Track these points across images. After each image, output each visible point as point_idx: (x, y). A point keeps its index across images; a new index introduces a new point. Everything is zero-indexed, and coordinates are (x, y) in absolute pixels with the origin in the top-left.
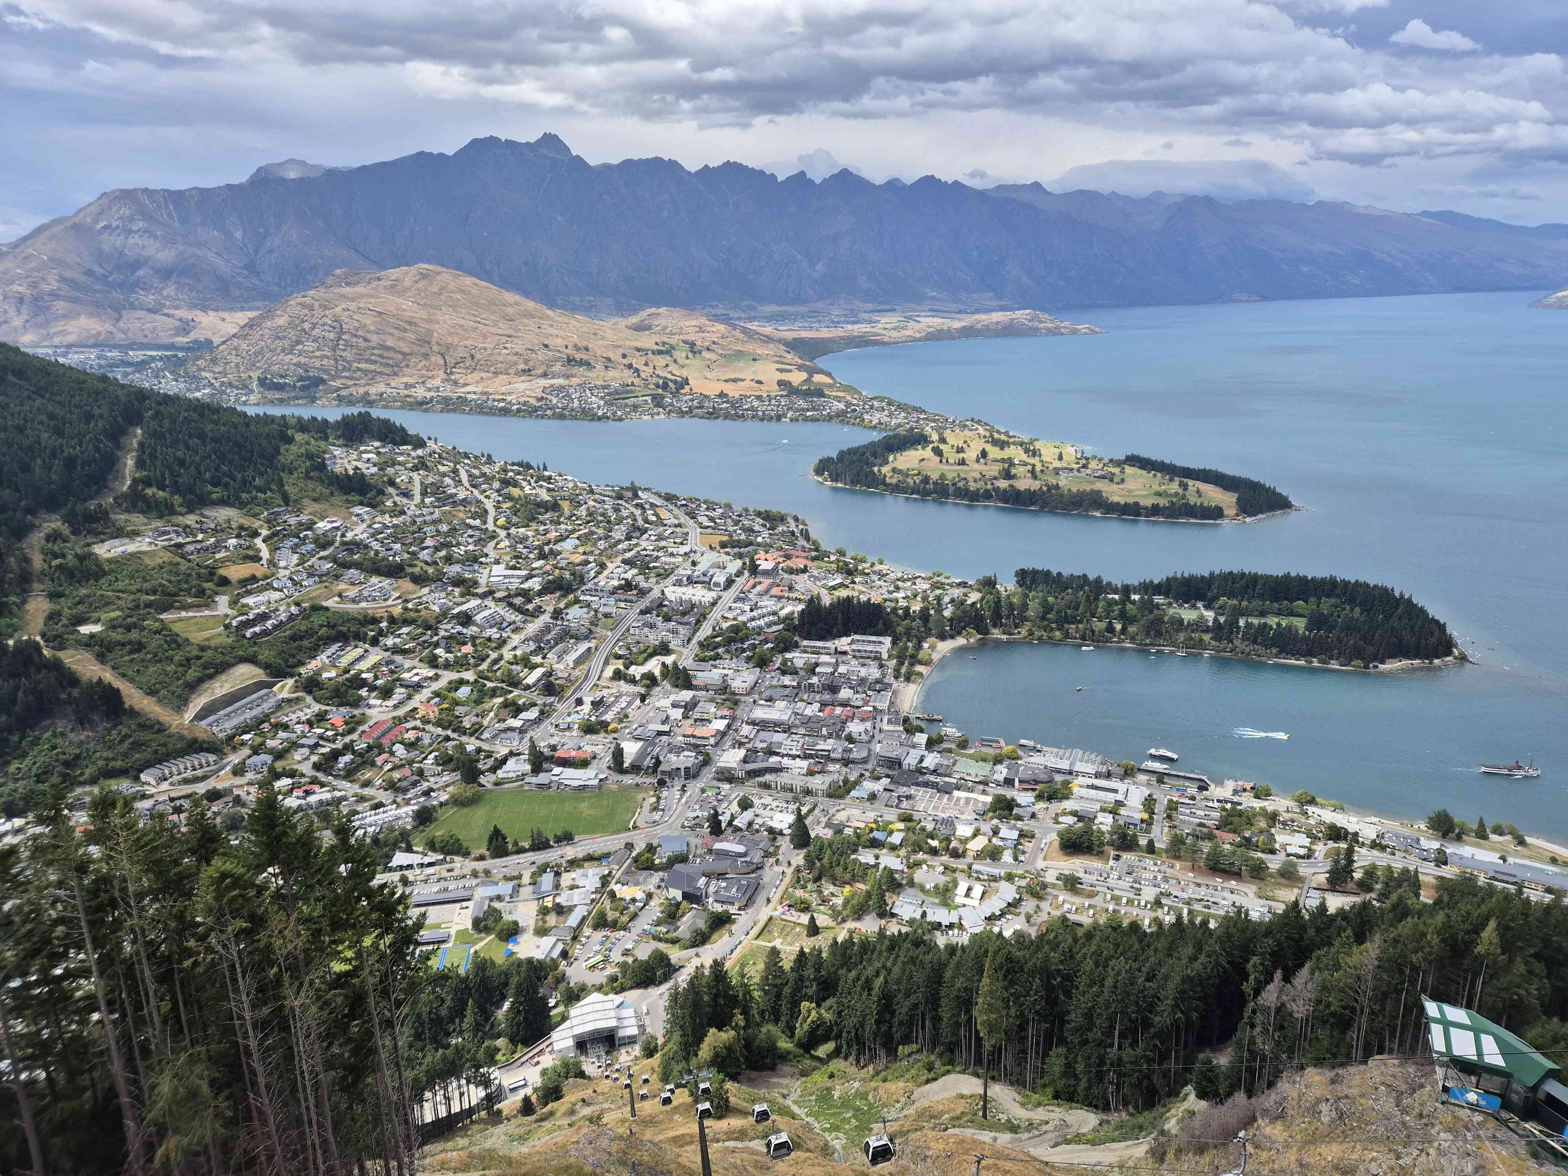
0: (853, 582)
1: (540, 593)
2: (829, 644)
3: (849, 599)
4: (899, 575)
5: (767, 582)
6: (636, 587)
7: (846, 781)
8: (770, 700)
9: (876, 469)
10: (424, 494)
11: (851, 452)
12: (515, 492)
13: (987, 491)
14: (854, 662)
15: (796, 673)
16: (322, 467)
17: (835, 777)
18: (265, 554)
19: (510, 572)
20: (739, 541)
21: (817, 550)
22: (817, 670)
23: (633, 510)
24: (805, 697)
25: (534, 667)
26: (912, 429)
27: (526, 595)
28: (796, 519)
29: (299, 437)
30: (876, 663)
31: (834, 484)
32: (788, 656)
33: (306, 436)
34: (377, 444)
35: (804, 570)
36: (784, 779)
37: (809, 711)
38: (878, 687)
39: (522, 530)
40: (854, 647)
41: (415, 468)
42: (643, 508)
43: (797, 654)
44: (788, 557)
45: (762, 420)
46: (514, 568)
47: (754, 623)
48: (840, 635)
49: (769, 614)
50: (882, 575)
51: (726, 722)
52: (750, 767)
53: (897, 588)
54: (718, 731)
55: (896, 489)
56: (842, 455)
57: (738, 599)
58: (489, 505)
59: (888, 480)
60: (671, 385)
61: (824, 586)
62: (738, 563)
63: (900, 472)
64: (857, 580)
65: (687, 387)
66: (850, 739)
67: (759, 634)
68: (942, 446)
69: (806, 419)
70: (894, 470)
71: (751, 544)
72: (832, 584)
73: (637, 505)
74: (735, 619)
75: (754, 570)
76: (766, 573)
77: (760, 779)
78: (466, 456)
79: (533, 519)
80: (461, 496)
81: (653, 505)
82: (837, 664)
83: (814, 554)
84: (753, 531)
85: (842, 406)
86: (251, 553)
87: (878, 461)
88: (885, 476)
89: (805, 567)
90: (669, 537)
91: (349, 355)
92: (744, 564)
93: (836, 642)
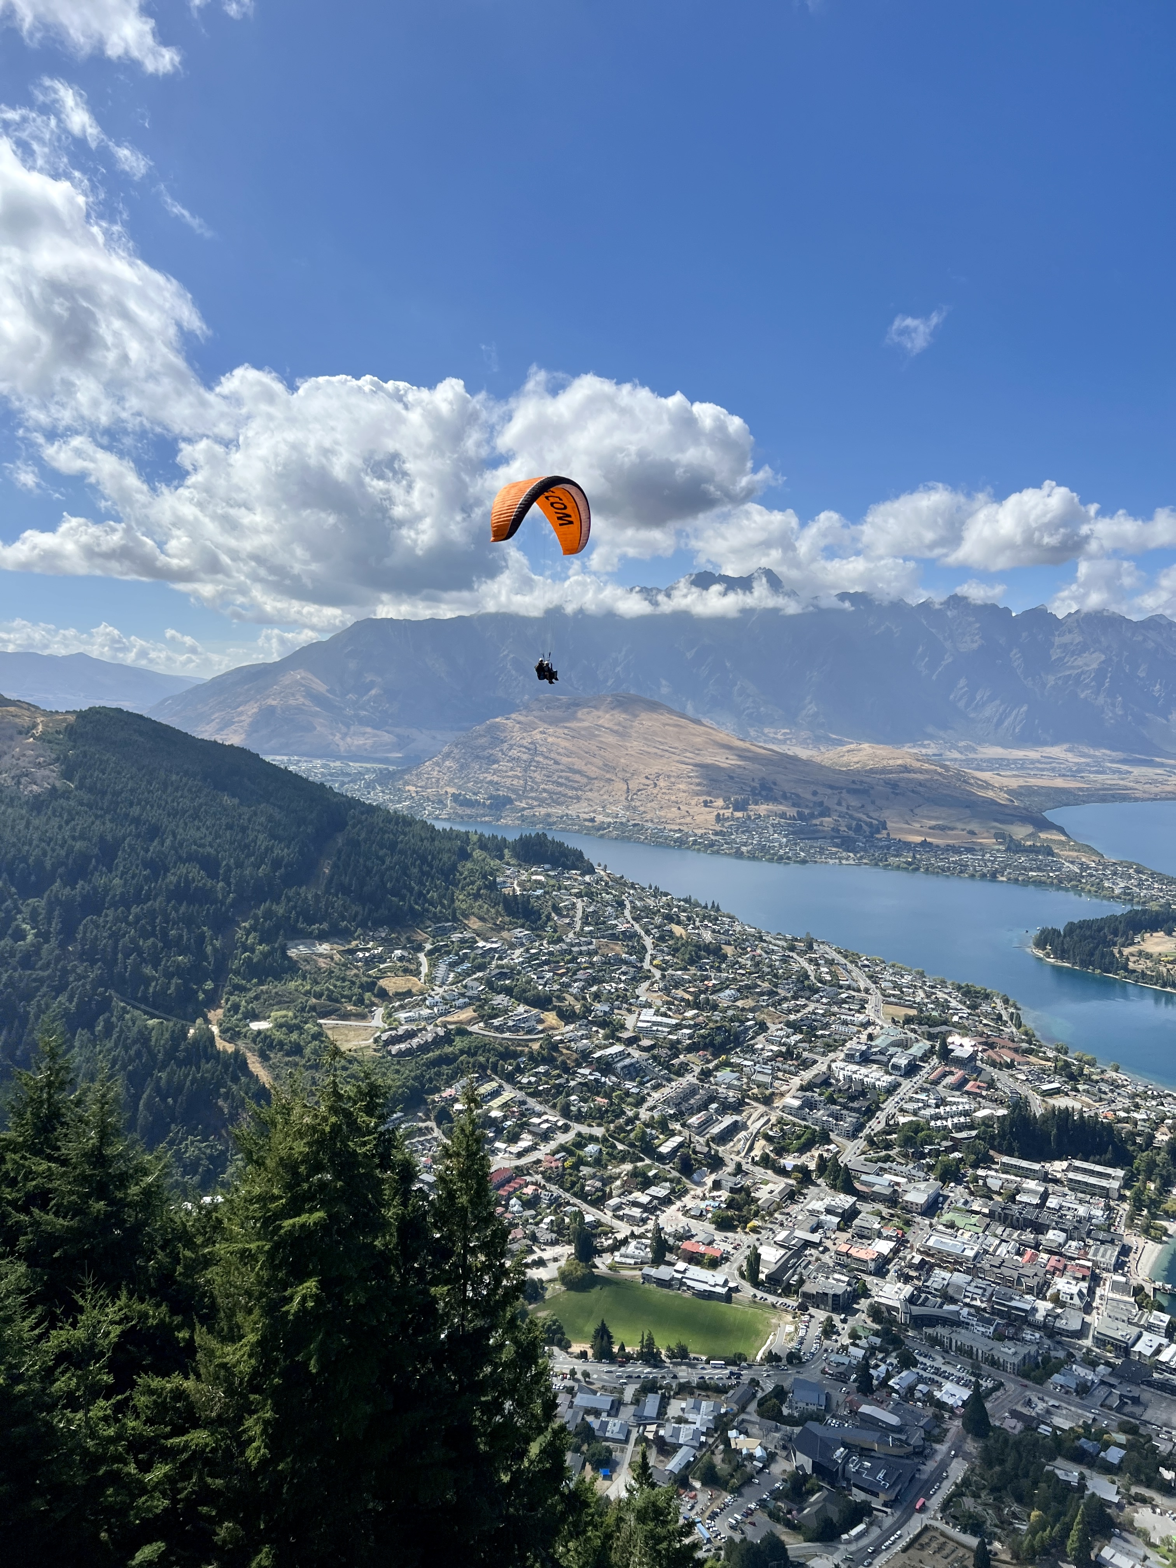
0: (1077, 1091)
1: (690, 1049)
2: (1036, 1166)
3: (1066, 1113)
4: (1141, 1089)
5: (959, 1073)
6: (799, 1056)
7: (1047, 1359)
8: (951, 1225)
9: (1116, 950)
10: (586, 923)
11: (1084, 925)
12: (678, 930)
14: (1071, 1196)
15: (991, 1199)
16: (493, 886)
17: (1033, 1349)
18: (424, 969)
19: (659, 1019)
20: (928, 1018)
21: (1030, 1043)
22: (1018, 1198)
23: (805, 965)
24: (999, 1231)
25: (672, 1133)
26: (1168, 904)
27: (675, 1048)
28: (1006, 1001)
29: (477, 854)
30: (1102, 1202)
31: (1060, 963)
32: (981, 1172)
33: (484, 854)
34: (547, 866)
35: (1010, 1066)
36: (961, 1337)
37: (1002, 1250)
38: (1102, 1235)
39: (679, 973)
40: (1071, 1175)
41: (579, 895)
42: (818, 965)
43: (992, 1173)
44: (992, 1046)
45: (972, 876)
46: (665, 1015)
47: (939, 1123)
48: (1051, 1158)
49: (960, 1114)
50: (1115, 1086)
51: (892, 1244)
52: (916, 1310)
53: (1137, 1107)
54: (880, 1255)
55: (1142, 979)
56: (1071, 928)
57: (923, 1090)
58: (648, 942)
59: (1131, 965)
60: (864, 827)
61: (1035, 1089)
62: (927, 1044)
63: (1149, 956)
64: (1081, 1087)
65: (885, 832)
66: (1056, 1300)
67: (945, 1138)
69: (1028, 881)
70: (1140, 953)
71: (945, 1023)
72: (1045, 1087)
73: (810, 961)
74: (915, 1113)
75: (945, 1054)
76: (960, 1062)
77: (930, 1331)
78: (633, 886)
79: (692, 962)
80: (622, 927)
81: (831, 963)
82: (1045, 1196)
83: (1025, 1045)
84: (949, 1008)
85: (1075, 869)
86: (413, 967)
87: (1120, 940)
88: (1128, 959)
89: (1012, 1061)
90: (844, 1001)
91: (538, 776)
92: (933, 1047)
93: (1048, 1165)
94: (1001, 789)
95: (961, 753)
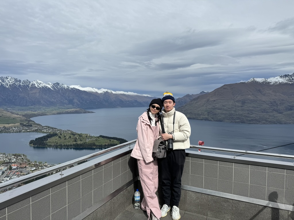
0: (39, 169)
4: (50, 165)
5: (14, 171)
9: (45, 142)
11: (39, 138)
13: (71, 145)
20: (7, 162)
21: (29, 162)
26: (54, 132)
28: (24, 155)
31: (34, 146)
35: (26, 167)
44: (21, 164)
45: (15, 132)
50: (46, 166)
55: (50, 146)
56: (36, 139)
62: (6, 168)
64: (39, 168)
68: (61, 136)
69: (28, 132)
70: (50, 142)
71: (10, 162)
72: (33, 169)
75: (11, 168)
76: (15, 169)
84: (11, 159)
85: (36, 128)
87: (45, 140)
88: (47, 143)
89: (26, 166)
92: (8, 168)
94: (21, 115)
95: (12, 108)
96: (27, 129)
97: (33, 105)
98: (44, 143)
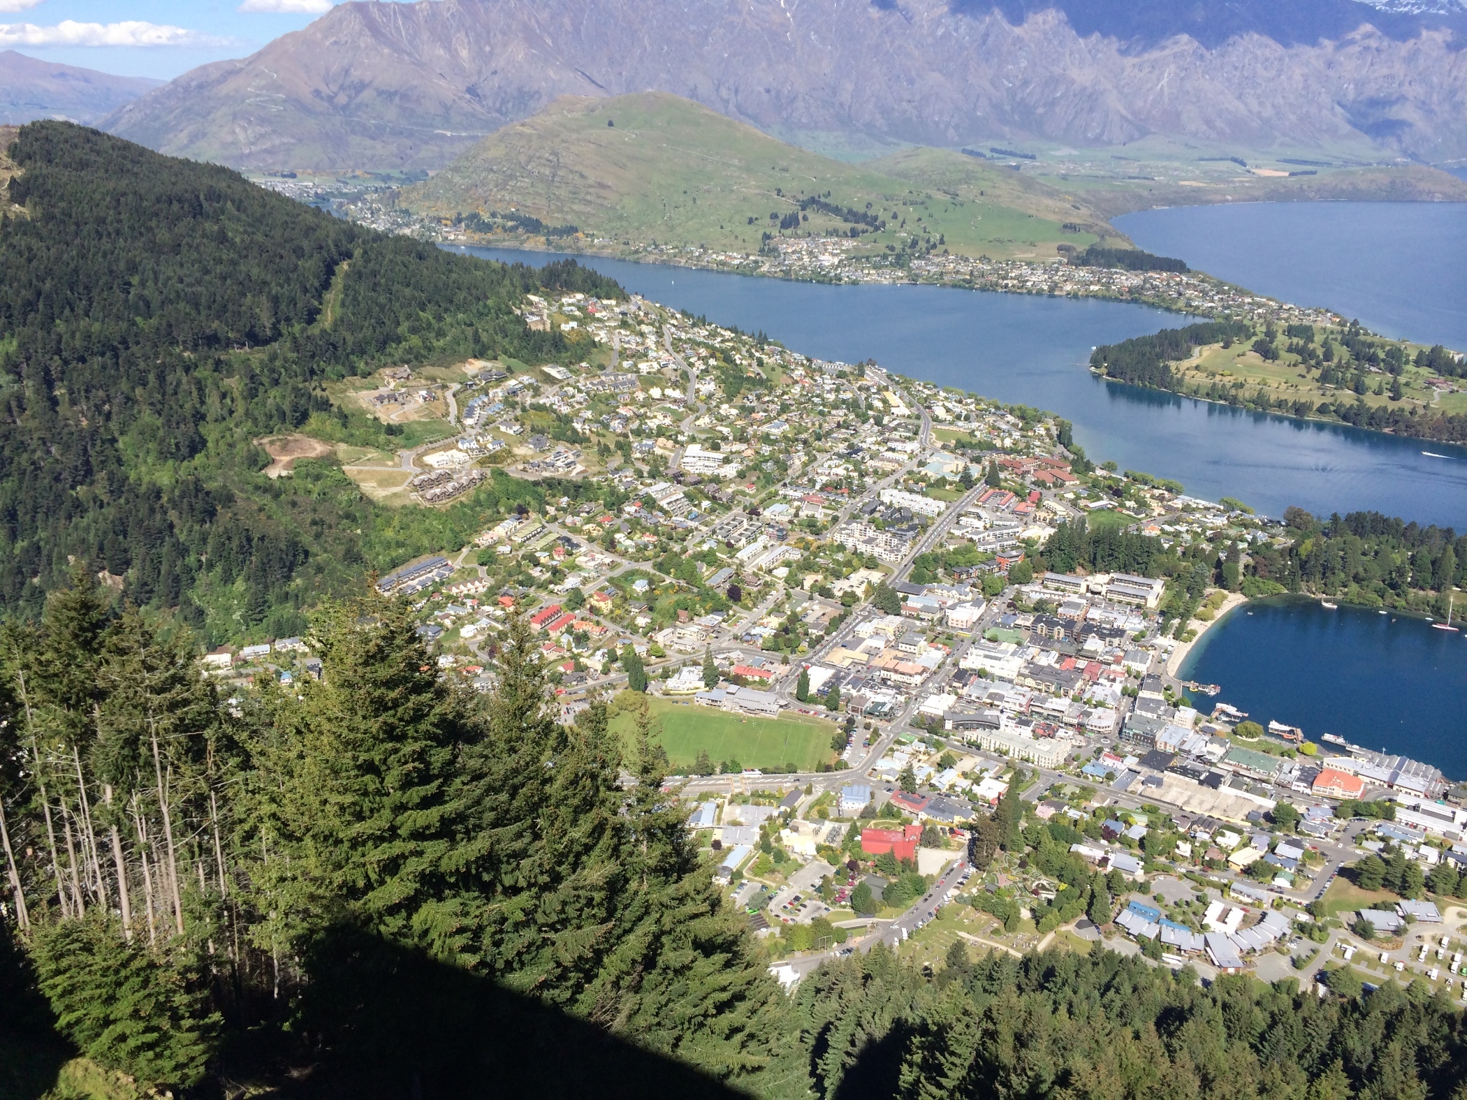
0: (1122, 505)
1: (736, 482)
2: (1079, 580)
3: (1112, 529)
9: (1173, 365)
10: (623, 355)
11: (1142, 342)
17: (1066, 745)
18: (453, 409)
19: (706, 454)
20: (980, 442)
21: (1078, 461)
22: (1061, 611)
23: (856, 392)
25: (721, 567)
26: (1230, 316)
27: (722, 483)
30: (1139, 611)
31: (1115, 381)
32: (1024, 588)
34: (580, 296)
35: (1061, 485)
36: (1000, 739)
37: (1042, 660)
39: (725, 406)
40: (1111, 587)
41: (616, 326)
42: (868, 392)
43: (1034, 588)
46: (711, 450)
47: (986, 546)
48: (1095, 571)
49: (1008, 535)
50: (1161, 501)
52: (959, 718)
53: (1180, 521)
54: (925, 670)
55: (1197, 394)
56: (1129, 343)
57: (970, 513)
58: (692, 374)
61: (1083, 507)
62: (978, 468)
63: (1205, 371)
67: (991, 558)
70: (1197, 367)
72: (1092, 505)
74: (963, 539)
75: (994, 478)
78: (674, 315)
80: (663, 361)
81: (881, 389)
82: (1087, 607)
84: (1000, 431)
87: (1177, 354)
88: (1184, 374)
90: (895, 429)
91: (563, 192)
92: (984, 470)
93: (1090, 578)
96: (1089, 277)
97: (1136, 135)
98: (1167, 368)
